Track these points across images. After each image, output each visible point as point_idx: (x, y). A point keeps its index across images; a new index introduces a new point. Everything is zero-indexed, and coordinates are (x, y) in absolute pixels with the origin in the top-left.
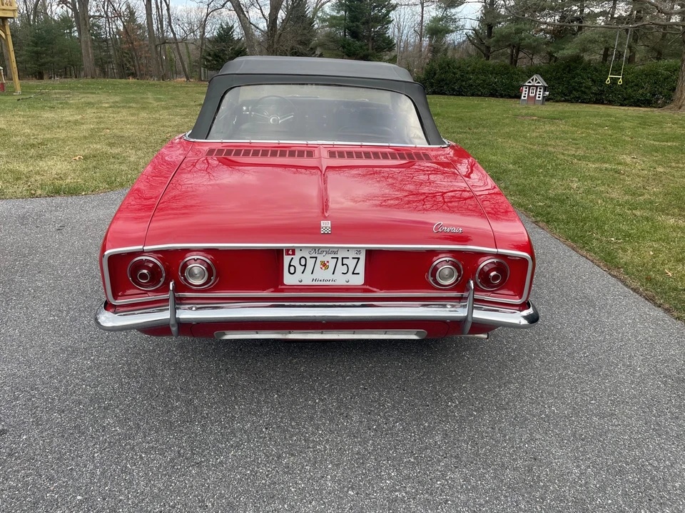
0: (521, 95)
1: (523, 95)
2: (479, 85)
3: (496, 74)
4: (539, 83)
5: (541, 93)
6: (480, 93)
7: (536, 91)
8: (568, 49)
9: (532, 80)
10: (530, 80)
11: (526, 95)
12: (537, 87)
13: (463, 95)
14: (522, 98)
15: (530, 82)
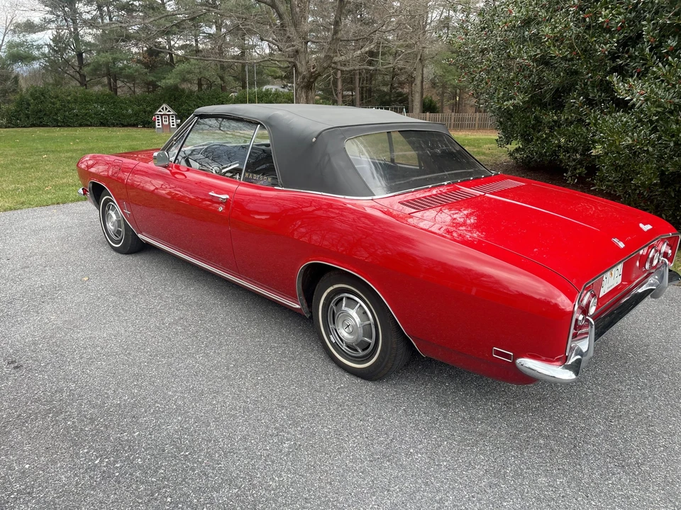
0: (155, 124)
1: (157, 124)
2: (86, 115)
3: (101, 103)
4: (169, 111)
5: (174, 121)
6: (89, 123)
7: (169, 120)
8: (169, 79)
9: (163, 109)
10: (160, 109)
11: (160, 124)
12: (169, 115)
13: (69, 126)
14: (157, 127)
15: (160, 111)
